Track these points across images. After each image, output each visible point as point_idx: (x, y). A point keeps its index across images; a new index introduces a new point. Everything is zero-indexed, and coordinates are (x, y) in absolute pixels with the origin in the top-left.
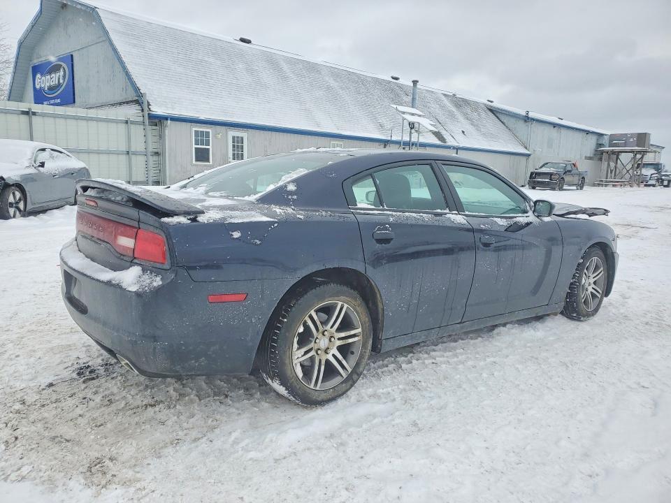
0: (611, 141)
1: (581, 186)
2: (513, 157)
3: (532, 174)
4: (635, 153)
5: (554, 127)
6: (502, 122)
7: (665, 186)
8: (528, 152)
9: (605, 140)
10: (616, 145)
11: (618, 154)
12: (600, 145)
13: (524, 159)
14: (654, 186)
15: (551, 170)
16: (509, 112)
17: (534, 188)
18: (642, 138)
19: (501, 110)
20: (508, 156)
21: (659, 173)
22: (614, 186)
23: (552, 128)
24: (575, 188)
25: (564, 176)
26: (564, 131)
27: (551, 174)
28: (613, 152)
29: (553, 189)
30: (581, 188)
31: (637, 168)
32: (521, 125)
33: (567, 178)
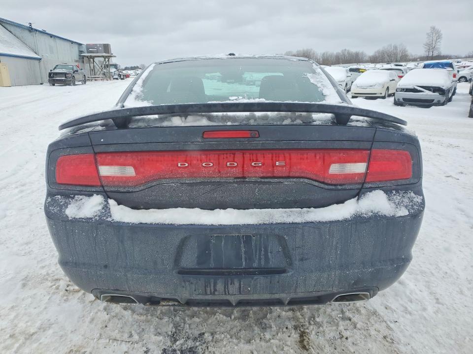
0: (88, 49)
1: (84, 82)
2: (29, 60)
3: (50, 74)
4: (105, 57)
5: (51, 37)
6: (10, 31)
7: (122, 79)
8: (39, 57)
9: (84, 49)
10: (91, 52)
11: (93, 58)
12: (81, 52)
13: (37, 62)
14: (117, 79)
15: (64, 71)
16: (14, 23)
17: (54, 85)
18: (106, 48)
19: (6, 20)
20: (25, 60)
21: (118, 70)
22: (95, 80)
23: (50, 37)
24: (80, 83)
25: (74, 75)
26: (58, 41)
27: (65, 74)
28: (91, 57)
29: (69, 85)
30: (85, 83)
31: (107, 67)
32: (26, 34)
33: (76, 76)
